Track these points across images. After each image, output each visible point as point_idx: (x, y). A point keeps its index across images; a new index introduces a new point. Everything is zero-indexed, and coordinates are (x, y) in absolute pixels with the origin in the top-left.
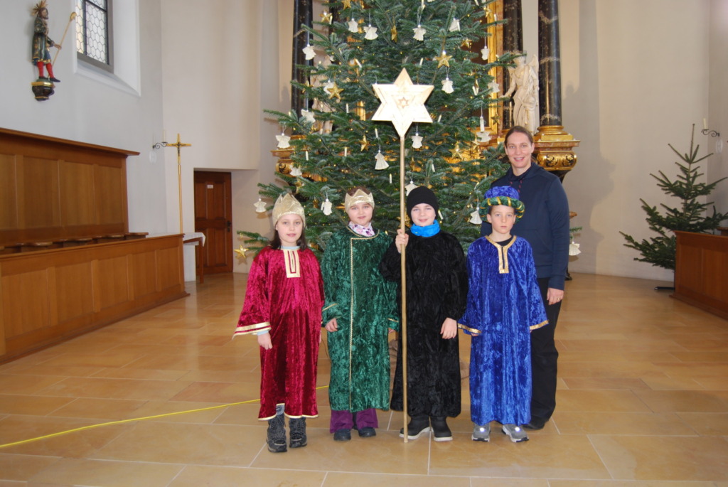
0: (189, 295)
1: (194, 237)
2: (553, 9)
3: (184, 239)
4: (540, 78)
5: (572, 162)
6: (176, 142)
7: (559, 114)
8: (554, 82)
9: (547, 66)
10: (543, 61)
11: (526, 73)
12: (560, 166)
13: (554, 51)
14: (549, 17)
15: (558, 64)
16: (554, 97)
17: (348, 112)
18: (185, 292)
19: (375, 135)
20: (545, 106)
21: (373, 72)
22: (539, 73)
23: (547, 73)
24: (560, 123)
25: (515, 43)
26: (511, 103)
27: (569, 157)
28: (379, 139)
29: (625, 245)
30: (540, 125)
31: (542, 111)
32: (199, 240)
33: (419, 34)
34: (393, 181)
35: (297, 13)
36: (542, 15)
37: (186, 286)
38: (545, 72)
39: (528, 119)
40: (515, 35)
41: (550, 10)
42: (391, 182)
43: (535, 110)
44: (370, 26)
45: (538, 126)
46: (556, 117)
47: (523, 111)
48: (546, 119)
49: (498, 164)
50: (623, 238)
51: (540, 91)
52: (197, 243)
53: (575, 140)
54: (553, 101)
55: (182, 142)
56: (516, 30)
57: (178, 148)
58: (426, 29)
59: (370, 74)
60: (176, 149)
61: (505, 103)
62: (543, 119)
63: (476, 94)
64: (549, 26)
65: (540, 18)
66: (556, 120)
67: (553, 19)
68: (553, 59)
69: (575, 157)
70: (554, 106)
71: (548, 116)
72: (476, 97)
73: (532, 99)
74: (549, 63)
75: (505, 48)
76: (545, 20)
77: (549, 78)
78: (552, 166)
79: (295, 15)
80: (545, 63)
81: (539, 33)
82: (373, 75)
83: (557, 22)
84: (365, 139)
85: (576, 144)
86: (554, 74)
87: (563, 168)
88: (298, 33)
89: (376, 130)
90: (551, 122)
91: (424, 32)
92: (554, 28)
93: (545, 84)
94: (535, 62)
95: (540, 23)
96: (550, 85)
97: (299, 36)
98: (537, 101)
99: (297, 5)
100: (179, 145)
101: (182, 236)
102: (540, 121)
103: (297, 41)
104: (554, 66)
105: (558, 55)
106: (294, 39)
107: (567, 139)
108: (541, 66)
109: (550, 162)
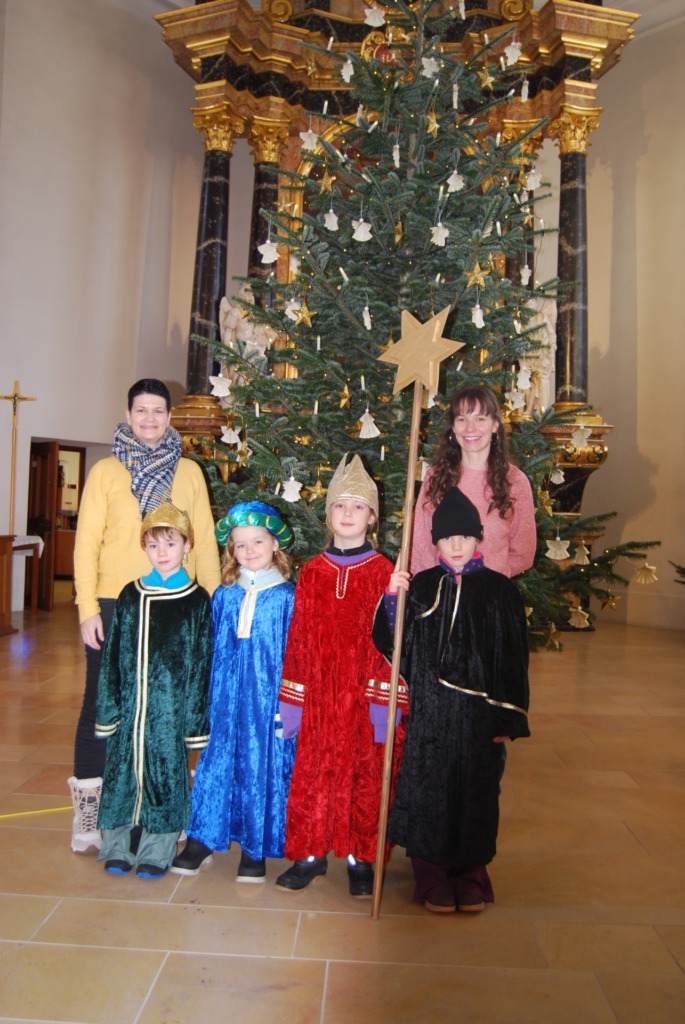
0: (17, 631)
1: (27, 543)
2: (580, 235)
3: (15, 544)
4: (558, 332)
5: (602, 457)
6: (11, 393)
7: (584, 386)
8: (578, 339)
9: (569, 316)
10: (564, 309)
12: (584, 462)
13: (579, 295)
14: (574, 246)
15: (585, 313)
16: (578, 361)
17: (319, 348)
18: (10, 627)
19: (360, 387)
20: (564, 373)
21: (364, 289)
22: (558, 325)
23: (568, 326)
24: (584, 399)
26: (513, 367)
27: (598, 449)
28: (367, 391)
29: (676, 581)
30: (557, 401)
31: (560, 380)
32: (34, 547)
33: (440, 235)
34: (386, 457)
35: (205, 215)
36: (564, 243)
37: (14, 618)
38: (565, 325)
39: (540, 391)
41: (576, 236)
42: (382, 459)
43: (550, 378)
44: (361, 220)
45: (553, 402)
46: (580, 391)
48: (565, 393)
49: (541, 441)
50: (674, 569)
51: (557, 353)
52: (30, 553)
53: (605, 425)
54: (575, 367)
55: (22, 394)
57: (15, 404)
58: (450, 229)
59: (357, 293)
60: (11, 403)
62: (560, 392)
63: (518, 332)
64: (574, 259)
65: (560, 247)
66: (580, 395)
67: (580, 250)
68: (578, 306)
69: (606, 449)
70: (578, 373)
71: (568, 388)
72: (519, 336)
73: (546, 362)
74: (572, 312)
76: (569, 249)
77: (572, 333)
78: (573, 461)
79: (201, 218)
80: (566, 312)
81: (559, 268)
82: (363, 295)
83: (585, 254)
84: (346, 391)
85: (608, 431)
86: (579, 328)
87: (587, 465)
88: (205, 245)
89: (363, 378)
90: (572, 397)
91: (446, 233)
92: (580, 262)
93: (566, 341)
94: (551, 309)
95: (561, 254)
96: (572, 344)
97: (205, 249)
98: (554, 366)
99: (206, 204)
100: (16, 398)
101: (11, 538)
102: (556, 394)
103: (202, 255)
104: (579, 315)
105: (585, 302)
106: (198, 253)
107: (595, 422)
108: (559, 316)
109: (570, 455)
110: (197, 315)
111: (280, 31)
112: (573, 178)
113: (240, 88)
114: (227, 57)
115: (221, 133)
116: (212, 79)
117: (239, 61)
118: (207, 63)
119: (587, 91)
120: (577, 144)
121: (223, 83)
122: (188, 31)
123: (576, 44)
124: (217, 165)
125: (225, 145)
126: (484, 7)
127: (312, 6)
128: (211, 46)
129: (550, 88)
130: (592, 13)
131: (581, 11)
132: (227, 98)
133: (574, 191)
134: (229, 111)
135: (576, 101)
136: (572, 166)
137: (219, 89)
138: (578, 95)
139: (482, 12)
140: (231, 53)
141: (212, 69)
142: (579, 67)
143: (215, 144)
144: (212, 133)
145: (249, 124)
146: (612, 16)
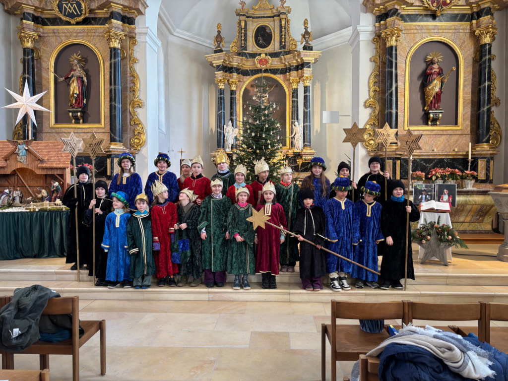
2: (308, 106)
6: (181, 151)
7: (310, 143)
8: (308, 132)
9: (306, 126)
10: (305, 124)
11: (299, 129)
13: (308, 121)
14: (307, 109)
15: (310, 126)
16: (308, 137)
24: (310, 146)
25: (296, 117)
31: (304, 142)
35: (219, 105)
39: (299, 144)
40: (296, 114)
43: (302, 141)
45: (303, 147)
46: (309, 144)
47: (297, 142)
55: (183, 151)
56: (296, 113)
61: (292, 138)
64: (307, 112)
65: (304, 109)
67: (308, 110)
68: (308, 124)
70: (308, 140)
71: (306, 143)
73: (300, 138)
75: (292, 119)
76: (306, 110)
81: (304, 114)
83: (310, 111)
85: (315, 153)
86: (308, 129)
90: (307, 146)
92: (308, 113)
94: (302, 124)
95: (304, 111)
97: (219, 114)
98: (302, 138)
99: (219, 102)
100: (182, 152)
104: (308, 126)
105: (310, 123)
107: (313, 151)
108: (304, 126)
109: (306, 159)
110: (219, 130)
111: (235, 58)
112: (307, 92)
113: (226, 72)
114: (222, 65)
115: (222, 84)
116: (219, 71)
117: (225, 65)
118: (218, 66)
119: (309, 71)
120: (308, 84)
121: (222, 72)
122: (213, 59)
123: (306, 59)
124: (221, 92)
125: (223, 87)
126: (285, 48)
127: (242, 50)
128: (220, 62)
129: (301, 69)
130: (309, 52)
131: (307, 52)
132: (223, 75)
133: (307, 96)
134: (224, 79)
135: (307, 73)
136: (306, 89)
137: (221, 73)
138: (307, 72)
139: (284, 50)
140: (223, 64)
141: (219, 68)
142: (308, 65)
143: (220, 87)
144: (220, 84)
145: (228, 81)
146: (314, 53)
